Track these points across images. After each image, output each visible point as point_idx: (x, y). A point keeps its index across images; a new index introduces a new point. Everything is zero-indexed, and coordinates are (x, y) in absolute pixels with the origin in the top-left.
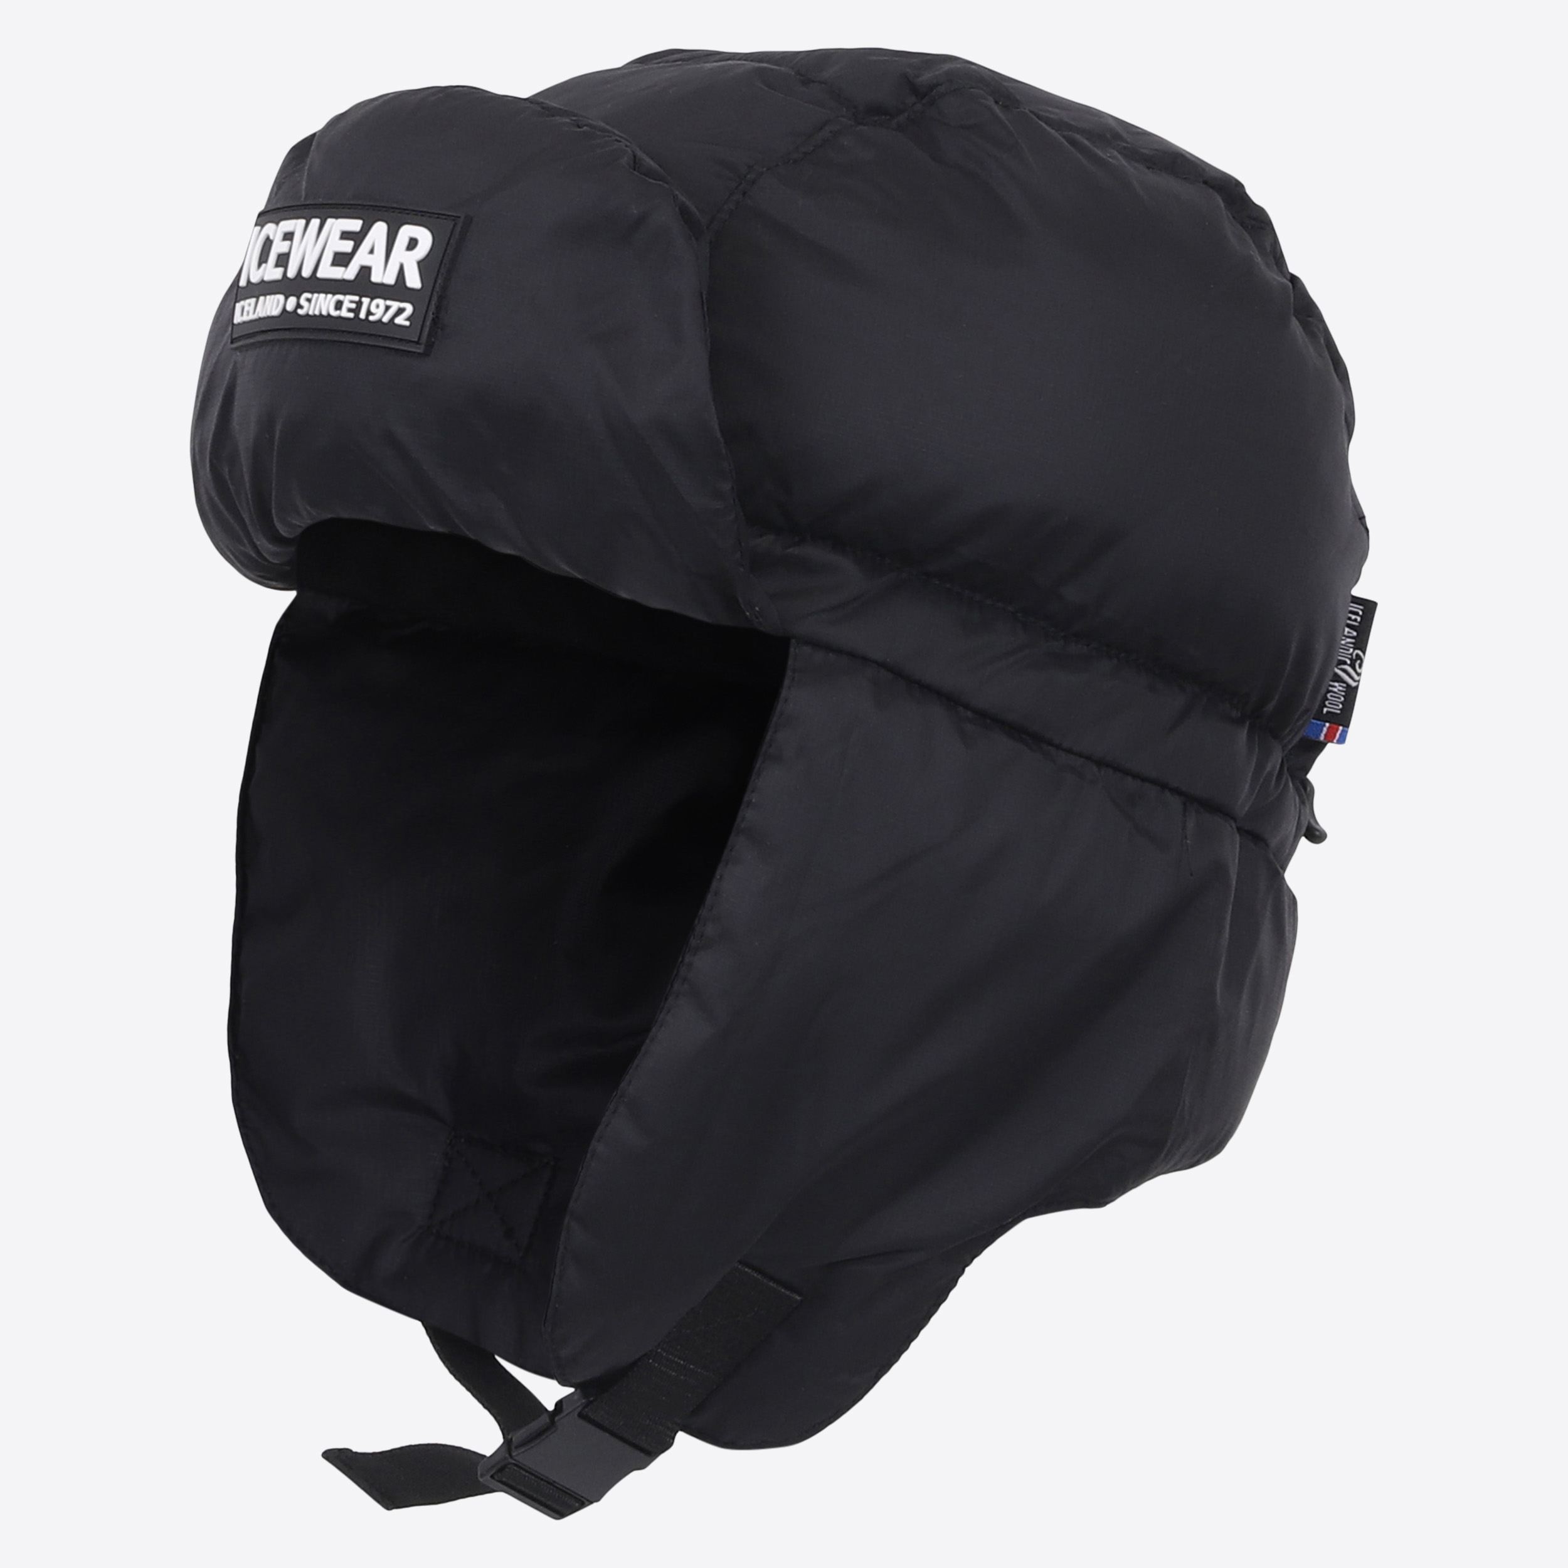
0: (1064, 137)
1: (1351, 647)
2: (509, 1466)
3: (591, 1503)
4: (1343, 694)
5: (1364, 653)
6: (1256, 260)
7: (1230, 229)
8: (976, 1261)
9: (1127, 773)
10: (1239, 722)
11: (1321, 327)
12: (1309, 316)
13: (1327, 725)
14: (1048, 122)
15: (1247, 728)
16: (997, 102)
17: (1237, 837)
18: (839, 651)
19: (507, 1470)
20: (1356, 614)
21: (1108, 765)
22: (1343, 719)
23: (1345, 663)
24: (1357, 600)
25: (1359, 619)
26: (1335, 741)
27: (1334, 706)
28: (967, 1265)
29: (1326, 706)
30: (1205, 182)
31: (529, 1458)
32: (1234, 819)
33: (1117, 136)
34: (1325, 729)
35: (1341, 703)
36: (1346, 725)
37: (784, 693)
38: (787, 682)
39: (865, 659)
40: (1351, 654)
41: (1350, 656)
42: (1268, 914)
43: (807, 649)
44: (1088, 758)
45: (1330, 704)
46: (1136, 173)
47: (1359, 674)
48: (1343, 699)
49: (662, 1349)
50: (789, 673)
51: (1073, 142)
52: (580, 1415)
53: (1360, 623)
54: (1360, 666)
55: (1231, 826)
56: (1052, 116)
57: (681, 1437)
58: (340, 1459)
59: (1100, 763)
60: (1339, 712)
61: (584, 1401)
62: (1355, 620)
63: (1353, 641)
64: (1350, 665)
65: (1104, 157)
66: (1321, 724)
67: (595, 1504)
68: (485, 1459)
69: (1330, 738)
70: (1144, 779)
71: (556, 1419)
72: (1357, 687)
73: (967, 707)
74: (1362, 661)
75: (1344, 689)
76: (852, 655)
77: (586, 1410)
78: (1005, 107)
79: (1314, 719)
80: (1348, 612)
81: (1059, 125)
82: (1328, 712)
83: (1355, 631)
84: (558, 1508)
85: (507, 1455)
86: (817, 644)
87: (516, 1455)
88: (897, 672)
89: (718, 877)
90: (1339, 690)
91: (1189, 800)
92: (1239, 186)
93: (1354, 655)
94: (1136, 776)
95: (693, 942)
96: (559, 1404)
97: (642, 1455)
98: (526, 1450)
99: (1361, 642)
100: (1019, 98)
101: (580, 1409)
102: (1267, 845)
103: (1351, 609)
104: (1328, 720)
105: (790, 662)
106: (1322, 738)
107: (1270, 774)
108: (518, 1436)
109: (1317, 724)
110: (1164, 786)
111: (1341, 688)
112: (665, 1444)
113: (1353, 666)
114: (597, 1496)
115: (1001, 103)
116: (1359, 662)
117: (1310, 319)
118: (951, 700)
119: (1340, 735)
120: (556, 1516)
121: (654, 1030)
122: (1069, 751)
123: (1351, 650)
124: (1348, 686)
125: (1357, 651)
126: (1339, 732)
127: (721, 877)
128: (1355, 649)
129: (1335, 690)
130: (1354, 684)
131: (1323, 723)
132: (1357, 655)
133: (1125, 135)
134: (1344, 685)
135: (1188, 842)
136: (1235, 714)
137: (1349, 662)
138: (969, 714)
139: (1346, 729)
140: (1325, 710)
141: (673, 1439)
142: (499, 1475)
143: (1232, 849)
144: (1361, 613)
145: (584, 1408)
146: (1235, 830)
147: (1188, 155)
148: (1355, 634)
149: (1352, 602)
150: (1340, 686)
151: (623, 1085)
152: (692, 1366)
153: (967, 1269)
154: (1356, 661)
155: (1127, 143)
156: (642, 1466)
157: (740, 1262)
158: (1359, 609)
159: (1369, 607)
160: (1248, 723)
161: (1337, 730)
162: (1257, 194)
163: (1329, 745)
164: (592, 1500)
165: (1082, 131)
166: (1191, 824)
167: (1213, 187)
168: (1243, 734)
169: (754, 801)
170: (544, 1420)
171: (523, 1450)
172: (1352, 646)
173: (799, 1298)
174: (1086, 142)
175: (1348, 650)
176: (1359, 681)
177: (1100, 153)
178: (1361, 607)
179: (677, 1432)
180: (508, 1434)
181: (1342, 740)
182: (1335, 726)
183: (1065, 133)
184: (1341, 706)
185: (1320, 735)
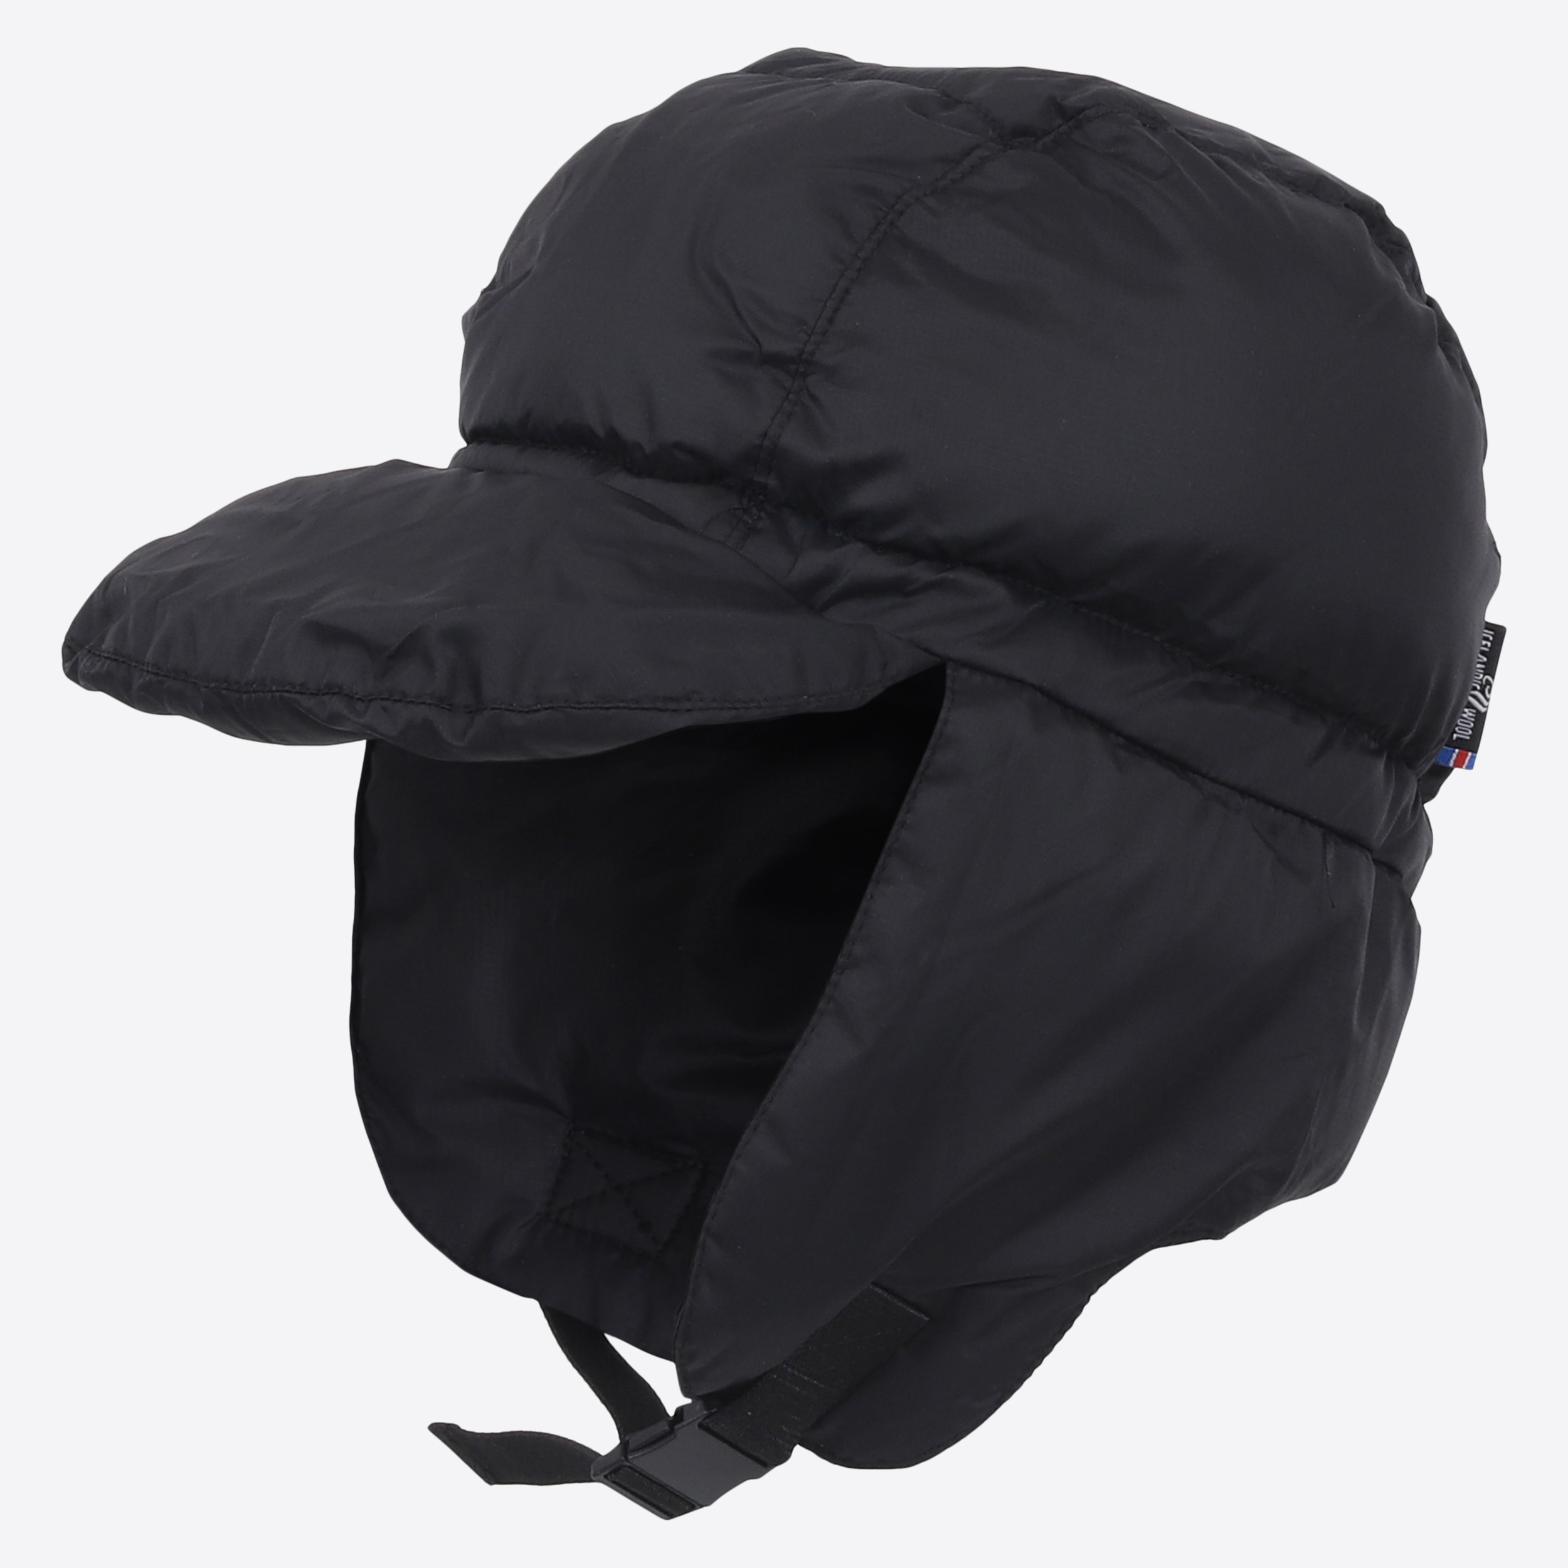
0: (1210, 157)
1: (1481, 673)
2: (624, 1468)
3: (702, 1506)
4: (1473, 719)
5: (1493, 678)
6: (1400, 286)
7: (1376, 256)
8: (1101, 1289)
9: (1269, 803)
10: (1377, 753)
11: (1458, 352)
12: (1446, 341)
13: (1457, 751)
14: (1195, 141)
15: (1385, 758)
16: (1144, 125)
17: (1374, 868)
18: (997, 675)
19: (621, 1471)
20: (1487, 639)
21: (1250, 796)
22: (1471, 745)
23: (1475, 689)
24: (1490, 626)
25: (1489, 644)
26: (1464, 767)
27: (1463, 732)
28: (1092, 1293)
29: (1455, 732)
30: (1347, 206)
31: (646, 1462)
32: (1370, 851)
33: (1261, 157)
34: (1455, 756)
35: (1471, 729)
36: (1475, 751)
37: (942, 715)
38: (946, 703)
39: (1021, 682)
40: (1481, 680)
41: (1480, 682)
42: (1399, 947)
43: (964, 673)
44: (1233, 788)
45: (1459, 729)
46: (1284, 195)
47: (1488, 700)
48: (1472, 725)
49: (788, 1365)
50: (948, 694)
51: (1220, 163)
52: (700, 1426)
53: (1490, 648)
54: (1490, 692)
55: (1367, 859)
56: (1199, 136)
57: (799, 1450)
58: (447, 1433)
59: (1244, 793)
60: (1468, 738)
61: (705, 1412)
62: (1486, 646)
63: (1483, 666)
64: (1480, 691)
65: (1253, 179)
66: (1451, 751)
67: (705, 1509)
68: (600, 1458)
69: (1459, 764)
70: (1286, 811)
71: (676, 1427)
72: (1485, 713)
73: (1119, 734)
74: (1491, 685)
75: (1474, 715)
76: (1009, 678)
77: (707, 1420)
78: (1153, 130)
79: (1446, 745)
80: (1482, 637)
81: (1207, 145)
82: (1457, 738)
83: (1486, 656)
84: (668, 1509)
85: (623, 1458)
86: (974, 667)
87: (632, 1459)
88: (1052, 697)
89: (869, 896)
90: (1470, 717)
91: (1330, 831)
92: (1379, 208)
93: (1484, 680)
94: (1277, 807)
95: (841, 960)
96: (680, 1411)
97: (758, 1465)
98: (642, 1455)
99: (1490, 668)
100: (1165, 118)
101: (700, 1420)
102: (1401, 876)
103: (1485, 635)
104: (1458, 746)
105: (949, 684)
106: (1451, 764)
107: (1407, 807)
108: (637, 1438)
109: (1447, 750)
110: (1304, 817)
111: (1471, 714)
112: (782, 1456)
113: (1483, 692)
114: (709, 1501)
115: (1148, 125)
116: (1488, 687)
117: (1447, 343)
118: (1104, 726)
119: (1470, 761)
120: (665, 1516)
121: (797, 1048)
122: (1214, 780)
123: (1481, 676)
124: (1478, 712)
125: (1487, 677)
126: (1468, 758)
127: (872, 897)
128: (1485, 674)
129: (1465, 716)
130: (1483, 710)
131: (1452, 749)
132: (1487, 680)
133: (1269, 156)
134: (1474, 711)
135: (1329, 873)
136: (1373, 745)
137: (1479, 688)
138: (1121, 740)
139: (1474, 755)
140: (1455, 736)
141: (791, 1451)
142: (613, 1476)
143: (1367, 880)
144: (1491, 638)
145: (704, 1419)
146: (1372, 862)
147: (1330, 177)
148: (1485, 659)
149: (1486, 628)
150: (1470, 712)
151: (765, 1102)
152: (815, 1382)
153: (1092, 1297)
154: (1485, 686)
155: (1270, 163)
156: (757, 1475)
157: (875, 1284)
158: (1489, 634)
159: (1499, 633)
160: (1385, 755)
161: (1467, 755)
162: (1396, 216)
163: (1456, 770)
164: (701, 1503)
165: (1227, 152)
166: (1330, 856)
167: (1354, 210)
168: (1381, 766)
169: (908, 822)
170: (664, 1427)
171: (640, 1453)
172: (1482, 671)
173: (927, 1319)
174: (1234, 164)
175: (1478, 676)
176: (1487, 707)
177: (1249, 175)
178: (1492, 633)
179: (795, 1445)
180: (625, 1436)
181: (1470, 766)
182: (1465, 752)
183: (1213, 154)
184: (1470, 732)
185: (1449, 760)
